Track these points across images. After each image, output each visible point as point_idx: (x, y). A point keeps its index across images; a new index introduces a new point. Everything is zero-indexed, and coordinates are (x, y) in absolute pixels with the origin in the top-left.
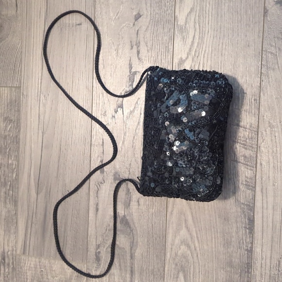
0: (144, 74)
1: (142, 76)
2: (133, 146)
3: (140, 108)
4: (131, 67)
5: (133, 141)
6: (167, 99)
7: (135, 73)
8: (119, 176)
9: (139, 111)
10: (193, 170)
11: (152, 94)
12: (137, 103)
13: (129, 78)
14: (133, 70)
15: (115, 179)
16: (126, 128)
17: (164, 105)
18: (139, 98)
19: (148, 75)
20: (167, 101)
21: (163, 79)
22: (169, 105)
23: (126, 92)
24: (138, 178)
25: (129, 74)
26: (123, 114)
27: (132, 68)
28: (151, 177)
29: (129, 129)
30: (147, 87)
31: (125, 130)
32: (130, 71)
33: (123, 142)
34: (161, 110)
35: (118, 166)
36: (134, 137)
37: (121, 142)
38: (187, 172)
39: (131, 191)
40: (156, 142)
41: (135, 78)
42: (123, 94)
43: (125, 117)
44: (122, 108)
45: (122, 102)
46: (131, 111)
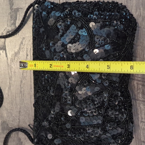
0: (28, 9)
1: (26, 12)
2: (21, 92)
3: (26, 49)
4: (11, 4)
5: (21, 85)
6: (62, 36)
7: (17, 10)
8: (8, 125)
9: (25, 52)
10: (102, 118)
11: (41, 32)
12: (22, 43)
13: (11, 15)
14: (15, 7)
15: (3, 129)
16: (11, 72)
17: (59, 43)
18: (24, 38)
19: (34, 9)
20: (63, 38)
21: (53, 12)
22: (66, 43)
23: (8, 32)
24: (29, 125)
25: (10, 11)
26: (7, 56)
27: (13, 4)
28: (48, 126)
29: (15, 72)
30: (33, 23)
31: (10, 74)
32: (11, 9)
33: (10, 88)
34: (55, 49)
35: (5, 115)
36: (21, 81)
37: (7, 88)
38: (94, 121)
39: (22, 140)
40: (52, 88)
41: (18, 16)
42: (5, 34)
43: (9, 60)
44: (5, 49)
45: (5, 43)
46: (15, 53)
